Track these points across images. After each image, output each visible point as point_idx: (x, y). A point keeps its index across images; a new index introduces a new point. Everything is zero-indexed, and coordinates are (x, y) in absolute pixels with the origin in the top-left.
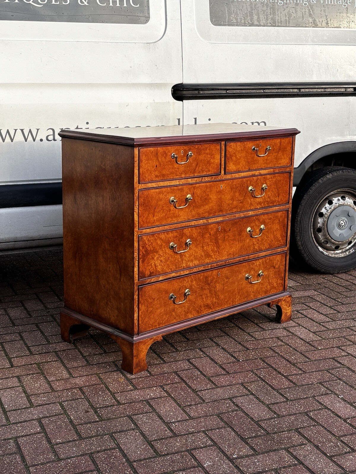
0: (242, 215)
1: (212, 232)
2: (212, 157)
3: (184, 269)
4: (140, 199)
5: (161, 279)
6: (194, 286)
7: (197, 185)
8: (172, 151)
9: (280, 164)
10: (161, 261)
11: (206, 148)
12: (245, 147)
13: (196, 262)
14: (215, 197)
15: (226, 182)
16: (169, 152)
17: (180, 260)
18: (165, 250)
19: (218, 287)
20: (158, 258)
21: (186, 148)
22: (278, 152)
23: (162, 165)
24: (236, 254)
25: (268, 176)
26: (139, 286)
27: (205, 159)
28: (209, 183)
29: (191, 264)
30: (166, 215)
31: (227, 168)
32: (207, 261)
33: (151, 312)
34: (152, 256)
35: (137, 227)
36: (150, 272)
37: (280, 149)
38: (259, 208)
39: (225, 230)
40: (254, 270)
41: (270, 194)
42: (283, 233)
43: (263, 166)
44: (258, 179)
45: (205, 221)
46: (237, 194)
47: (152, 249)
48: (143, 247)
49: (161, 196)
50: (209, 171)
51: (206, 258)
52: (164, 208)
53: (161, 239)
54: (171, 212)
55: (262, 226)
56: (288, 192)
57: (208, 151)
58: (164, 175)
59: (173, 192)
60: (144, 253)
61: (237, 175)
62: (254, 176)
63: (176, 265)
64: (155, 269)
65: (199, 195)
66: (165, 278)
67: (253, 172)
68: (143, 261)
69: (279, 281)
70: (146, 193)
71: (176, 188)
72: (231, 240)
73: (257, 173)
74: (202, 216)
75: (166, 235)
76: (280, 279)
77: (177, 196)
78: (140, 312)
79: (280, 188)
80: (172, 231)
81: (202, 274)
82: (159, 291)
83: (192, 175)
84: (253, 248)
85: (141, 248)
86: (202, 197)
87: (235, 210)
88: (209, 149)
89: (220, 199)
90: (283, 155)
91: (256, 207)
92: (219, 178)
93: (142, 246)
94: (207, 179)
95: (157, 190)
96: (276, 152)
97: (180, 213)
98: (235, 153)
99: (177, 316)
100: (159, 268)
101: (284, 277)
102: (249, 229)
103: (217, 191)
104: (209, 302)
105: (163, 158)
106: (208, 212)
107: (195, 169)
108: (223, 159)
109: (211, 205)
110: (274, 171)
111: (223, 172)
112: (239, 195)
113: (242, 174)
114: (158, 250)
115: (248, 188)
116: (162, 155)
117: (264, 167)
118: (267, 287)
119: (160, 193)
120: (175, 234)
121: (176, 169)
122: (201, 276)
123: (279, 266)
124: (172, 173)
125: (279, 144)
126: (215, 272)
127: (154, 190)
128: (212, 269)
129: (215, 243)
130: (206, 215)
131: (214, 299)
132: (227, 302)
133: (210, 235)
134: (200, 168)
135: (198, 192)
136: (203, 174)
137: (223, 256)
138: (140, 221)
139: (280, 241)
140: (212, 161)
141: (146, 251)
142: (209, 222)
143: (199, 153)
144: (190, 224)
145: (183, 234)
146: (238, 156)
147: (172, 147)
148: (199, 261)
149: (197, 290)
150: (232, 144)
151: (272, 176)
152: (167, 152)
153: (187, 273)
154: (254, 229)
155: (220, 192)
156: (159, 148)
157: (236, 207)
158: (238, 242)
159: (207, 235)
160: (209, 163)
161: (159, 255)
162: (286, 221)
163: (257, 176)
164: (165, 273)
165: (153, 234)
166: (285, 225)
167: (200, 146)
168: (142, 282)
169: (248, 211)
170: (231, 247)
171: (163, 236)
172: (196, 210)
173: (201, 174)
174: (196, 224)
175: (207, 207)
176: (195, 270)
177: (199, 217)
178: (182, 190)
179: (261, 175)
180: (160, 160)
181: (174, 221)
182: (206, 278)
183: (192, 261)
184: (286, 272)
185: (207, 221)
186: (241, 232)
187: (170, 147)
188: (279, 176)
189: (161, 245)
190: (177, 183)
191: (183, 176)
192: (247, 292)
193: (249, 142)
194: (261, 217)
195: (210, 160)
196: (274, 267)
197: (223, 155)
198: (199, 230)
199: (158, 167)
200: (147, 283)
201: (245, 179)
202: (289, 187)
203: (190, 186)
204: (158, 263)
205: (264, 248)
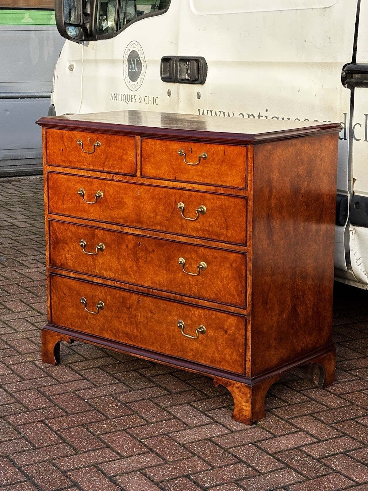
0: (169, 237)
1: (129, 246)
2: (124, 152)
3: (97, 276)
4: (49, 181)
5: (72, 275)
6: (109, 301)
7: (109, 182)
8: (79, 136)
9: (225, 181)
10: (72, 256)
11: (117, 140)
12: (167, 148)
13: (112, 275)
14: (132, 203)
15: (144, 187)
16: (75, 137)
17: (92, 263)
18: (75, 245)
19: (139, 317)
20: (68, 251)
21: (94, 136)
22: (222, 164)
23: (68, 151)
24: (164, 286)
25: (208, 195)
26: (51, 273)
27: (116, 153)
28: (122, 183)
29: (105, 274)
30: (75, 207)
31: (144, 170)
32: (125, 278)
33: (63, 307)
34: (62, 246)
35: (47, 210)
36: (61, 263)
37: (223, 161)
38: (195, 235)
39: (146, 249)
40: (192, 320)
41: (213, 222)
42: (239, 286)
43: (196, 179)
44: (190, 196)
45: (119, 228)
46: (161, 207)
47: (62, 238)
48: (53, 234)
49: (70, 184)
50: (121, 168)
51: (123, 275)
52: (73, 198)
53: (71, 231)
54: (81, 205)
55: (203, 264)
56: (244, 227)
57: (119, 144)
58: (70, 162)
59: (81, 182)
60: (55, 240)
61: (158, 183)
62: (184, 189)
63: (88, 268)
64: (65, 261)
65: (111, 193)
66: (77, 276)
67: (183, 185)
68: (54, 249)
69: (235, 357)
70: (55, 176)
71: (84, 179)
72: (157, 266)
73: (189, 186)
74: (115, 220)
75: (76, 229)
76: (238, 355)
77: (87, 189)
78: (52, 301)
79: (229, 217)
80: (82, 226)
81: (118, 292)
82: (70, 288)
83: (101, 169)
84: (189, 289)
85: (51, 234)
86: (115, 198)
87: (158, 228)
88: (121, 143)
89: (138, 206)
90: (230, 170)
91: (190, 232)
92: (134, 180)
93: (52, 232)
94: (119, 178)
95: (66, 176)
96: (217, 164)
97: (90, 208)
98: (153, 154)
99: (91, 327)
100: (70, 263)
101: (244, 354)
102: (182, 260)
103: (133, 195)
104: (128, 329)
105: (69, 143)
106: (123, 218)
107: (105, 163)
108: (139, 158)
109: (126, 211)
110: (216, 190)
111: (139, 174)
112: (164, 209)
113: (166, 183)
114: (68, 242)
115: (176, 203)
116: (68, 139)
117: (198, 180)
118: (213, 354)
119: (69, 180)
120: (86, 232)
121: (83, 158)
122: (118, 293)
123: (234, 334)
124: (78, 161)
125: (222, 153)
126: (134, 297)
127: (62, 175)
128: (130, 291)
129: (135, 260)
130: (122, 221)
131: (135, 330)
132: (153, 343)
133: (127, 247)
134: (110, 163)
135: (111, 190)
136: (114, 171)
137: (145, 282)
138: (50, 204)
139: (234, 296)
140: (125, 157)
141: (57, 238)
142: (124, 231)
143: (108, 144)
144: (102, 226)
145: (94, 234)
146: (157, 158)
147: (78, 132)
148: (115, 274)
149: (113, 308)
150: (149, 141)
151: (215, 196)
152: (73, 136)
153: (101, 282)
154: (190, 264)
155: (137, 198)
156: (65, 131)
157: (160, 224)
158: (166, 270)
159: (124, 247)
160: (121, 158)
161: (69, 247)
162: (244, 271)
163: (189, 190)
164: (77, 272)
165: (63, 223)
166: (242, 275)
167: (110, 137)
168: (54, 270)
169: (178, 234)
170: (157, 275)
171: (73, 229)
172: (109, 211)
173: (112, 170)
174: (109, 228)
175: (121, 212)
176: (109, 283)
177: (113, 222)
178: (91, 183)
179: (194, 190)
180: (66, 144)
181: (84, 216)
182: (124, 299)
183: (106, 270)
184: (247, 348)
185: (121, 228)
186: (169, 259)
187: (75, 132)
188: (228, 200)
189: (71, 238)
190: (84, 173)
191: (91, 167)
192: (182, 345)
193: (173, 143)
194: (200, 250)
195: (122, 155)
196: (226, 332)
197: (139, 152)
198: (113, 237)
199: (64, 151)
200: (58, 273)
201: (171, 191)
202: (245, 220)
203: (100, 181)
204: (69, 256)
205: (208, 296)
